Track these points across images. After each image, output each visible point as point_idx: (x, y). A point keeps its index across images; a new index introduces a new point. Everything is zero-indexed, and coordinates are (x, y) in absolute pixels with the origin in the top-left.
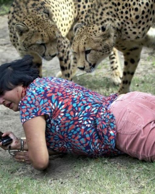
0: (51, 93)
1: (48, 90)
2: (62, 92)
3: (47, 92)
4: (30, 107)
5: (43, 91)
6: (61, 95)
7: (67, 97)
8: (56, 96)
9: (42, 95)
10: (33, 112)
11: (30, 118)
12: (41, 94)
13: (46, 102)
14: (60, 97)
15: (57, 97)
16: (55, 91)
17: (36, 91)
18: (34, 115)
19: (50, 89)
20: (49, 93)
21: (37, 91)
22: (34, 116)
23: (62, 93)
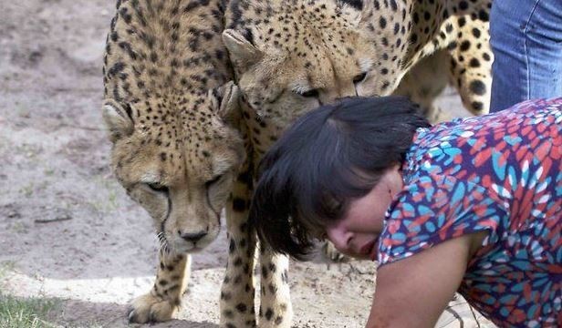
0: (483, 149)
1: (471, 142)
2: (518, 132)
3: (472, 152)
4: (413, 215)
5: (455, 153)
6: (520, 139)
7: (541, 137)
8: (502, 151)
9: (458, 168)
10: (424, 231)
11: (408, 254)
12: (453, 165)
13: (475, 188)
14: (518, 148)
15: (508, 152)
16: (496, 137)
17: (433, 161)
18: (425, 241)
19: (478, 138)
20: (477, 152)
21: (437, 160)
22: (422, 244)
23: (520, 135)
